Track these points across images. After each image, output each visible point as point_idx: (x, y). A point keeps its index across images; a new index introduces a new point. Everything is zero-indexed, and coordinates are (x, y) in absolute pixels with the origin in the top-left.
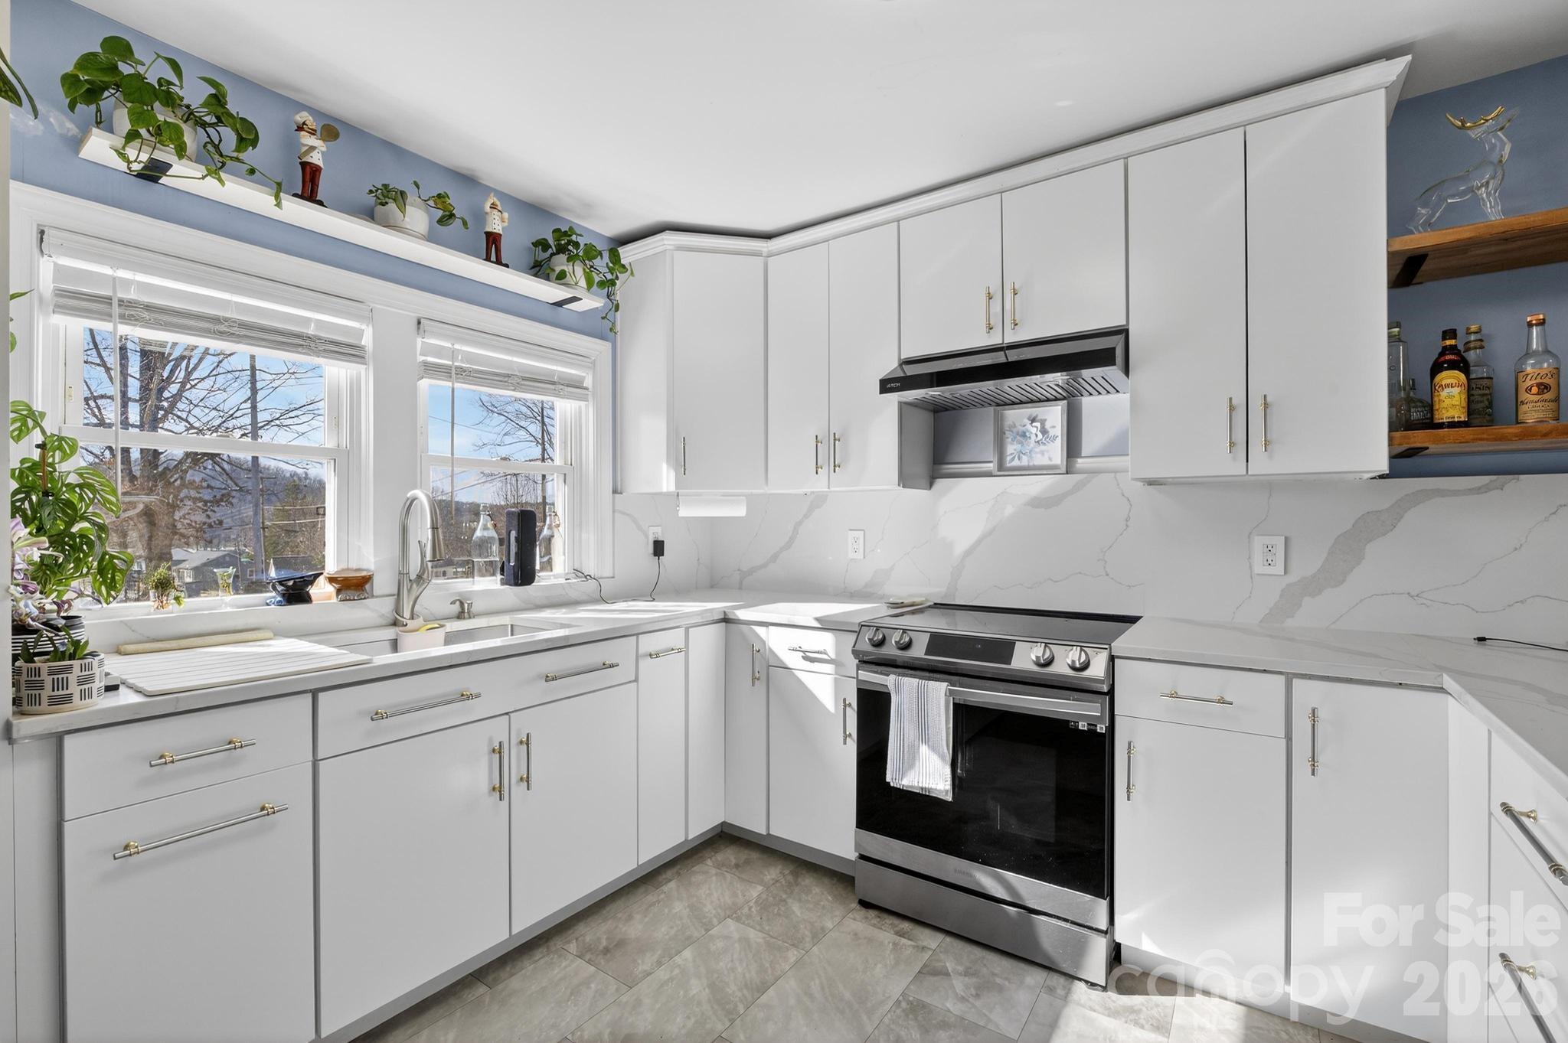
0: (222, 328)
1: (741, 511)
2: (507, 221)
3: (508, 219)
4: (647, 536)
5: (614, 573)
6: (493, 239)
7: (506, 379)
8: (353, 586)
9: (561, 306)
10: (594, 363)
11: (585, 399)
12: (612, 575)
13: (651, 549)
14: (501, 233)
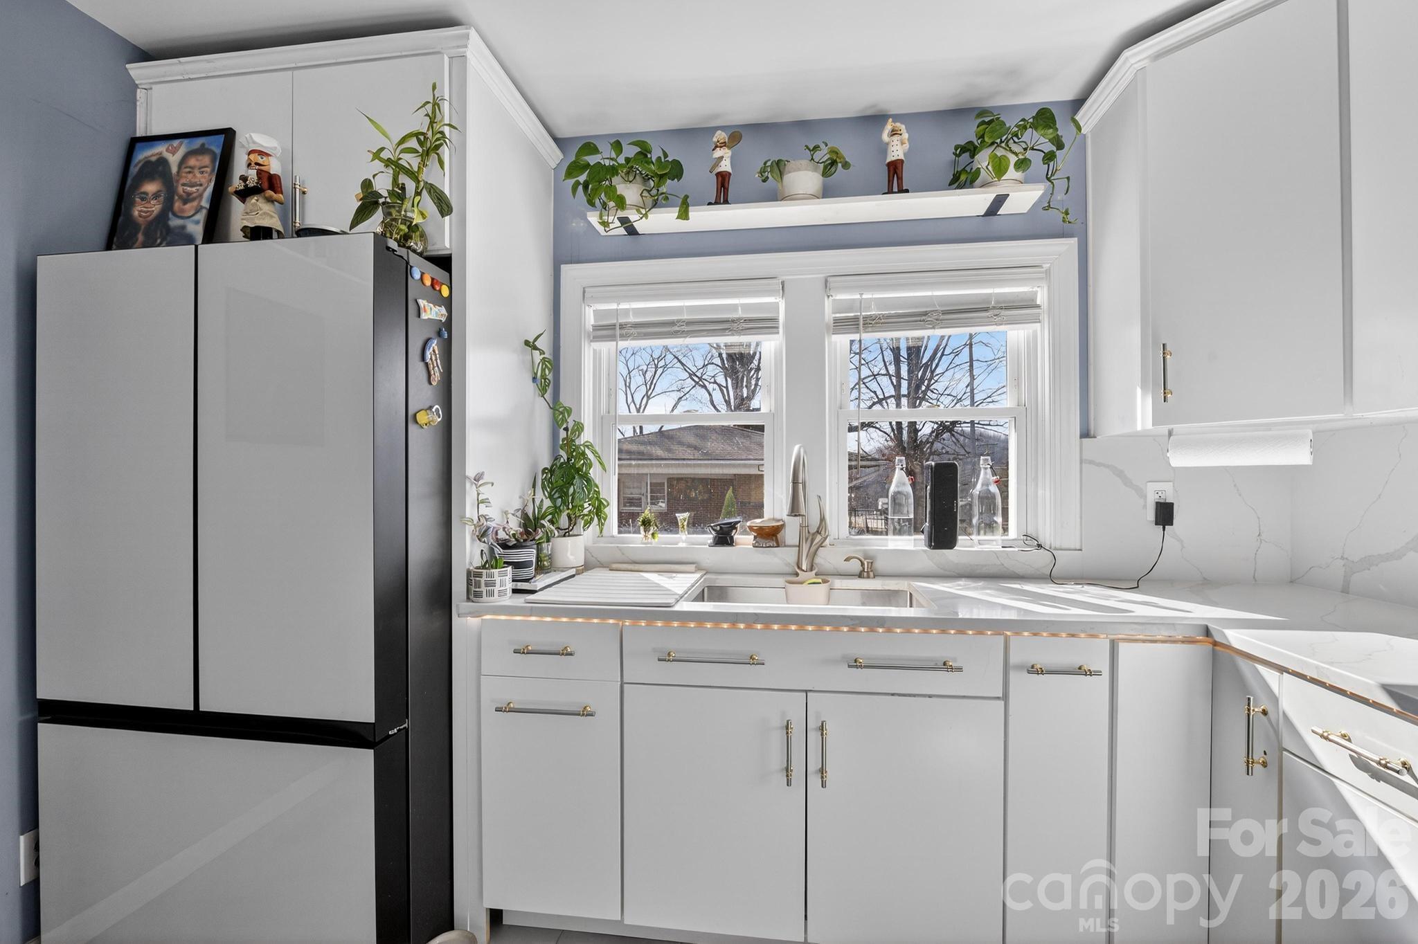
0: (676, 328)
1: (1301, 456)
2: (907, 142)
3: (908, 140)
4: (1144, 497)
5: (1081, 546)
6: (895, 168)
7: (924, 318)
8: (769, 536)
9: (996, 214)
10: (1048, 272)
11: (1037, 320)
12: (1078, 547)
13: (1151, 515)
14: (903, 158)
